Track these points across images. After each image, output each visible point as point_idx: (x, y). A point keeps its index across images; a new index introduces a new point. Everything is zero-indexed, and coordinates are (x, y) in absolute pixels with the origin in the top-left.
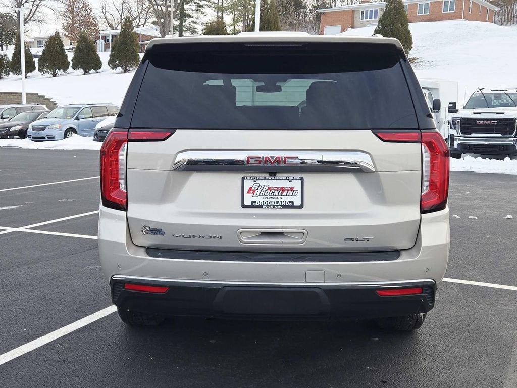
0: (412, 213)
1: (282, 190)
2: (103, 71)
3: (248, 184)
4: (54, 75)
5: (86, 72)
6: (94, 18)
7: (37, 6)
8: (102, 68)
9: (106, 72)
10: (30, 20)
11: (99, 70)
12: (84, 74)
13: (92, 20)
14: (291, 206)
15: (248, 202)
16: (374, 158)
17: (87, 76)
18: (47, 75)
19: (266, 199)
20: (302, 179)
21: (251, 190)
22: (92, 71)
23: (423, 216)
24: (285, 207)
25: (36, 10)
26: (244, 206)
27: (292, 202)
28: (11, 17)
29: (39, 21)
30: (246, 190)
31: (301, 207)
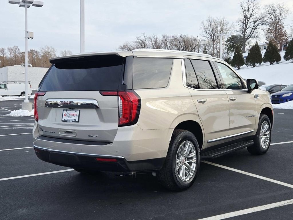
0: (114, 126)
1: (73, 115)
2: (282, 62)
3: (65, 112)
4: (254, 66)
5: (271, 64)
6: (285, 32)
7: (255, 29)
8: (281, 61)
9: (283, 63)
10: (250, 37)
11: (279, 62)
12: (270, 65)
13: (283, 33)
14: (75, 121)
15: (63, 120)
16: (98, 102)
17: (272, 66)
18: (250, 67)
19: (69, 118)
20: (80, 111)
21: (65, 115)
22: (275, 63)
23: (119, 127)
24: (73, 122)
25: (254, 31)
26: (62, 121)
27: (75, 120)
28: (241, 37)
29: (254, 37)
30: (64, 115)
31: (78, 122)
